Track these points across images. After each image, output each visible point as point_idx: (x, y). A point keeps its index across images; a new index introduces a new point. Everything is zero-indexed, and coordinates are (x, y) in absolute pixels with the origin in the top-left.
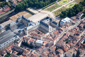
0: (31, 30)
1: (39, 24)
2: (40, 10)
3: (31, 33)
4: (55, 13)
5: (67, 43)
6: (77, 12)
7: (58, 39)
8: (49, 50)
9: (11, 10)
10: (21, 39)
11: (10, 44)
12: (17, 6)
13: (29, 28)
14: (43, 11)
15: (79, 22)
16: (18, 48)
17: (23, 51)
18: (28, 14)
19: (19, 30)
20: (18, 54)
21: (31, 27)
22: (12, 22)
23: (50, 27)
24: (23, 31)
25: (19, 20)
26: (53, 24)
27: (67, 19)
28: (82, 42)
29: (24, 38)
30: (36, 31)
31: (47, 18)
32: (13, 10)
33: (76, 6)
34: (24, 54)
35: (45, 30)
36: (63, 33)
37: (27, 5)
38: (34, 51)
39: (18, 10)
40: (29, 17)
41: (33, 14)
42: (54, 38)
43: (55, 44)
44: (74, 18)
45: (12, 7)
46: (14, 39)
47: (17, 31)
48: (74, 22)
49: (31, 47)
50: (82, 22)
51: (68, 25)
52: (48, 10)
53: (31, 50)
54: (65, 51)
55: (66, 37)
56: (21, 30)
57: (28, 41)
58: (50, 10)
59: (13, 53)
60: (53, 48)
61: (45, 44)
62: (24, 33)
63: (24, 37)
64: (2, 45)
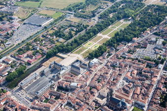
0: (64, 74)
1: (70, 67)
2: (69, 54)
3: (65, 77)
4: (83, 55)
5: (99, 82)
6: (102, 53)
7: (90, 80)
8: (84, 91)
9: (42, 57)
10: (56, 83)
11: (47, 89)
12: (47, 53)
13: (62, 72)
14: (72, 55)
16: (54, 92)
17: (60, 95)
18: (58, 58)
19: (53, 75)
20: (55, 99)
21: (63, 71)
22: (45, 68)
23: (81, 69)
24: (57, 75)
25: (52, 66)
26: (83, 66)
27: (95, 60)
28: (112, 80)
29: (59, 83)
30: (69, 74)
31: (77, 61)
32: (45, 57)
33: (100, 48)
34: (61, 97)
35: (77, 72)
36: (94, 73)
37: (57, 51)
38: (70, 94)
39: (49, 56)
40: (60, 61)
41: (63, 58)
42: (87, 79)
43: (88, 85)
44: (101, 58)
45: (43, 54)
46: (50, 84)
47: (51, 76)
48: (101, 62)
49: (66, 90)
50: (108, 62)
51: (97, 65)
52: (77, 53)
53: (67, 93)
54: (98, 91)
55: (97, 77)
56: (55, 75)
57: (63, 85)
58: (78, 53)
59: (50, 97)
60: (87, 89)
61: (79, 86)
62: (58, 78)
63: (59, 81)
64: (40, 92)
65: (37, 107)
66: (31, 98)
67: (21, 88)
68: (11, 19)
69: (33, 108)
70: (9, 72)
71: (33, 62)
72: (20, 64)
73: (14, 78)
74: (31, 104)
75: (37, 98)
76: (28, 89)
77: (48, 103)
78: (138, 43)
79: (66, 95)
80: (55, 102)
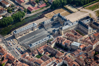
1: (77, 23)
2: (79, 8)
3: (67, 34)
4: (98, 12)
7: (98, 43)
8: (87, 55)
9: (47, 7)
10: (55, 39)
11: (43, 44)
12: (53, 2)
16: (50, 49)
17: (56, 52)
19: (54, 29)
20: (50, 56)
22: (47, 20)
23: (90, 28)
24: (58, 30)
25: (55, 18)
26: (94, 25)
29: (58, 39)
30: (73, 31)
32: (49, 7)
35: (84, 31)
37: (66, 2)
38: (69, 54)
39: (54, 7)
40: (66, 15)
42: (94, 41)
43: (94, 48)
45: (48, 4)
46: (47, 38)
47: (51, 30)
49: (65, 49)
52: (90, 8)
53: (65, 53)
56: (56, 29)
57: (63, 43)
58: (92, 9)
59: (45, 53)
61: (82, 47)
62: (59, 33)
63: (59, 37)
64: (34, 45)
65: (26, 60)
66: (23, 50)
67: (14, 37)
69: (22, 61)
70: (4, 16)
71: (34, 10)
72: (19, 10)
73: (9, 24)
74: (20, 56)
75: (29, 51)
76: (21, 40)
77: (40, 59)
79: (62, 55)
80: (48, 59)
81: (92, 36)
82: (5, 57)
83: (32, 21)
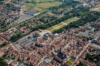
0: (39, 39)
1: (43, 36)
2: (44, 30)
4: (51, 31)
5: (56, 44)
6: (61, 31)
7: (52, 43)
8: (48, 48)
10: (35, 43)
11: (30, 45)
12: (34, 28)
13: (38, 38)
14: (46, 31)
15: (62, 36)
16: (33, 46)
18: (39, 31)
20: (33, 49)
21: (40, 37)
22: (31, 35)
23: (48, 37)
24: (36, 39)
25: (34, 34)
26: (50, 36)
27: (56, 34)
28: (63, 44)
30: (42, 39)
31: (47, 33)
33: (61, 29)
34: (36, 49)
35: (46, 39)
36: (54, 40)
37: (38, 28)
38: (40, 48)
39: (34, 30)
40: (39, 33)
41: (41, 32)
42: (50, 42)
43: (50, 45)
44: (60, 34)
45: (31, 29)
46: (32, 42)
47: (33, 39)
48: (60, 35)
49: (39, 46)
50: (63, 36)
51: (57, 36)
52: (48, 30)
54: (55, 48)
55: (56, 42)
57: (38, 44)
58: (49, 30)
60: (49, 47)
61: (46, 45)
64: (26, 45)
65: (23, 52)
66: (21, 48)
67: (17, 43)
68: (19, 11)
69: (21, 52)
70: (13, 35)
71: (26, 32)
72: (19, 32)
73: (15, 38)
74: (20, 50)
75: (24, 48)
76: (20, 44)
77: (28, 51)
78: (81, 29)
79: (38, 48)
80: (32, 50)
81: (49, 40)
82: (14, 51)
83: (25, 36)
